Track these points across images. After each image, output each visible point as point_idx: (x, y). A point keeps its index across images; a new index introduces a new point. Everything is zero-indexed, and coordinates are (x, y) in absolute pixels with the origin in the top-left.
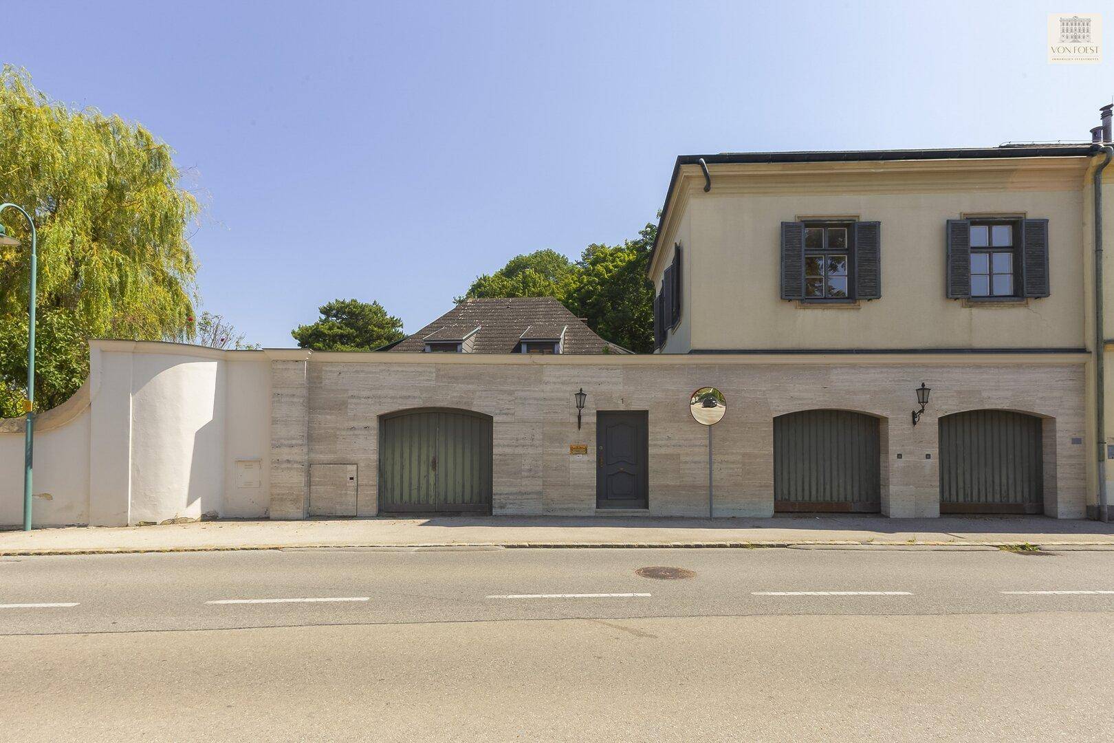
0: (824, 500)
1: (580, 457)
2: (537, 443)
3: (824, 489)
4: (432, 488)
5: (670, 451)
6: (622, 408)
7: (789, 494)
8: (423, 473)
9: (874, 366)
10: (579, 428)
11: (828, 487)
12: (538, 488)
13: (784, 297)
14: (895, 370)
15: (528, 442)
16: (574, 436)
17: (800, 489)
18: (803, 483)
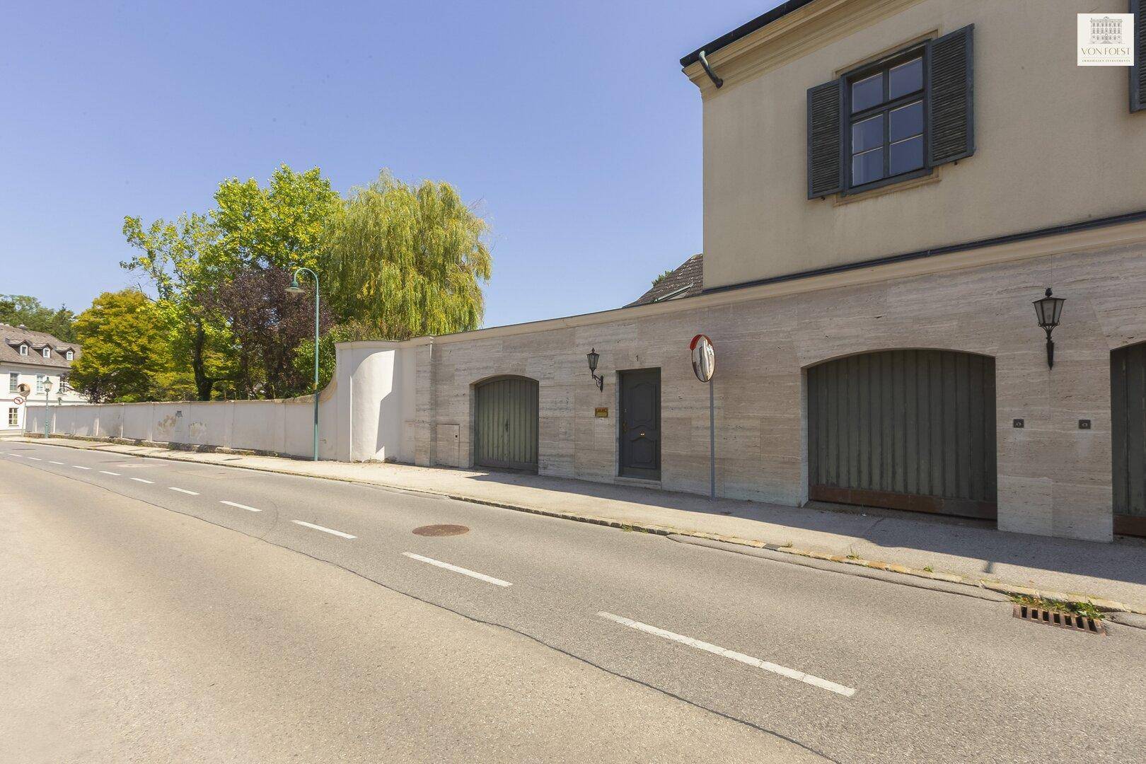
0: (893, 490)
1: (602, 421)
2: (570, 405)
3: (894, 473)
4: (505, 448)
5: (681, 414)
6: (637, 366)
7: (838, 476)
8: (501, 433)
9: (966, 271)
10: (601, 389)
11: (900, 471)
12: (571, 452)
13: (811, 196)
14: (1012, 272)
15: (563, 405)
16: (599, 399)
17: (854, 470)
18: (859, 462)
